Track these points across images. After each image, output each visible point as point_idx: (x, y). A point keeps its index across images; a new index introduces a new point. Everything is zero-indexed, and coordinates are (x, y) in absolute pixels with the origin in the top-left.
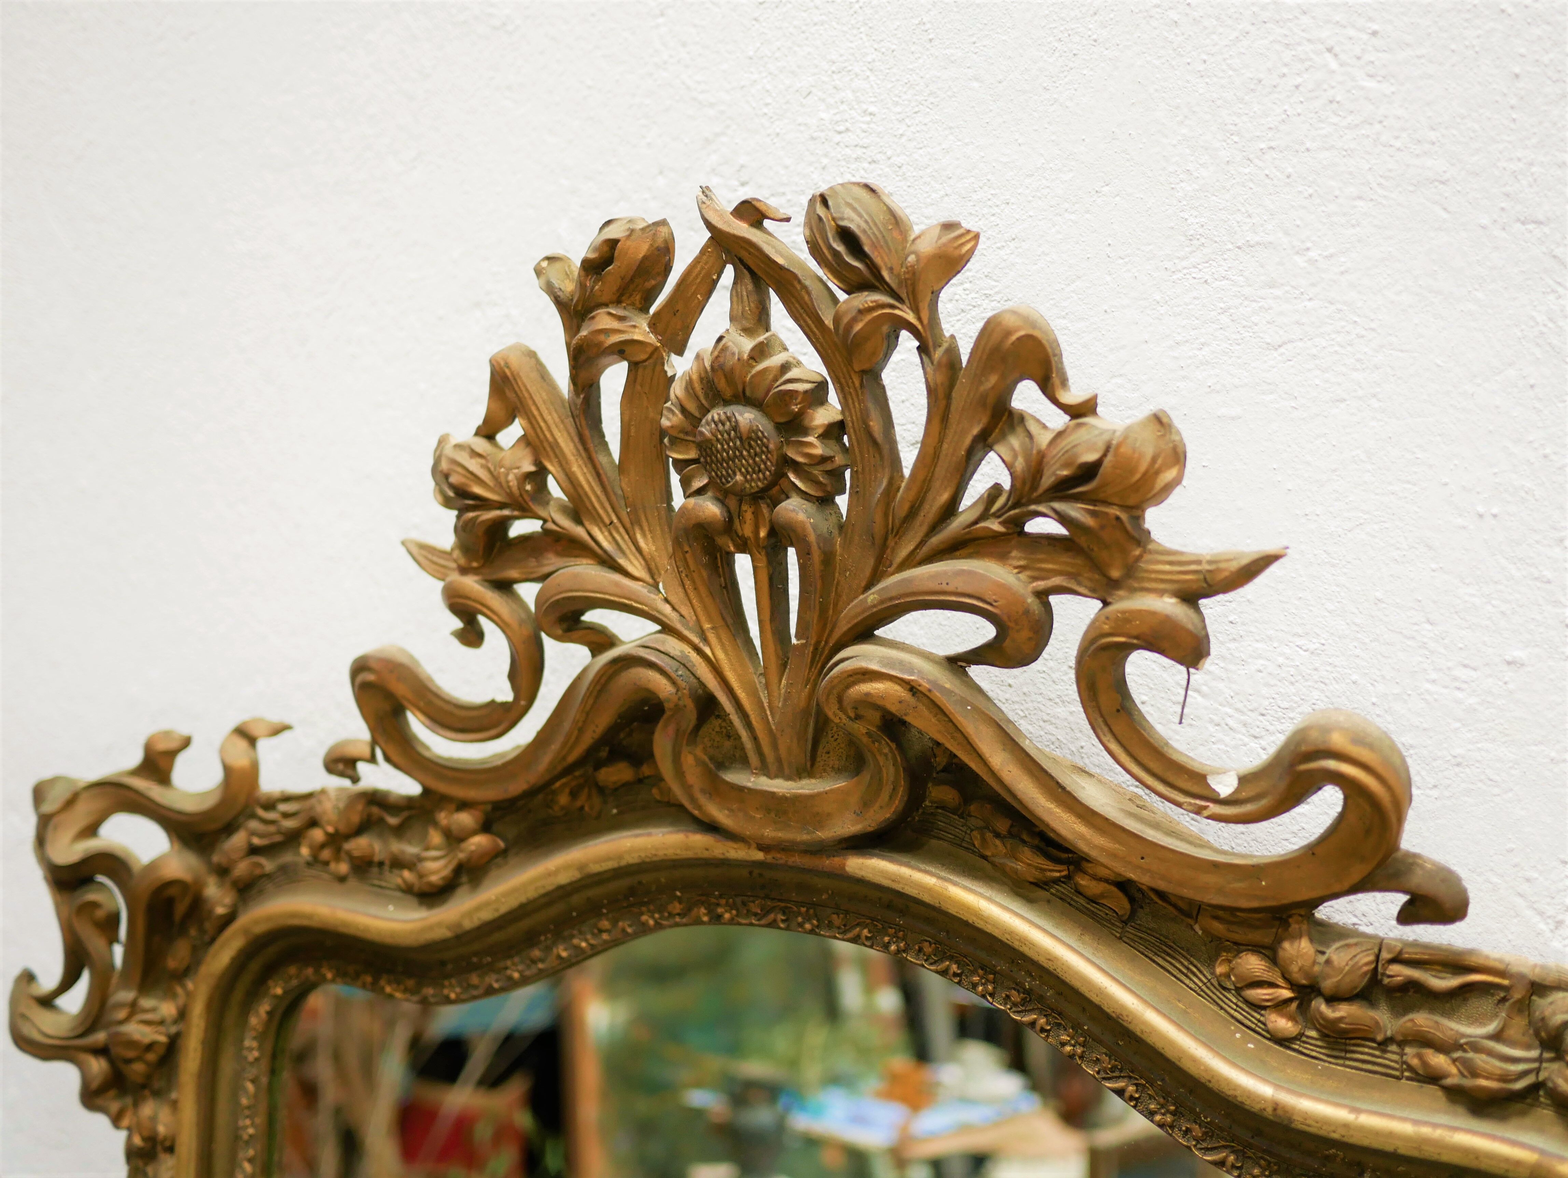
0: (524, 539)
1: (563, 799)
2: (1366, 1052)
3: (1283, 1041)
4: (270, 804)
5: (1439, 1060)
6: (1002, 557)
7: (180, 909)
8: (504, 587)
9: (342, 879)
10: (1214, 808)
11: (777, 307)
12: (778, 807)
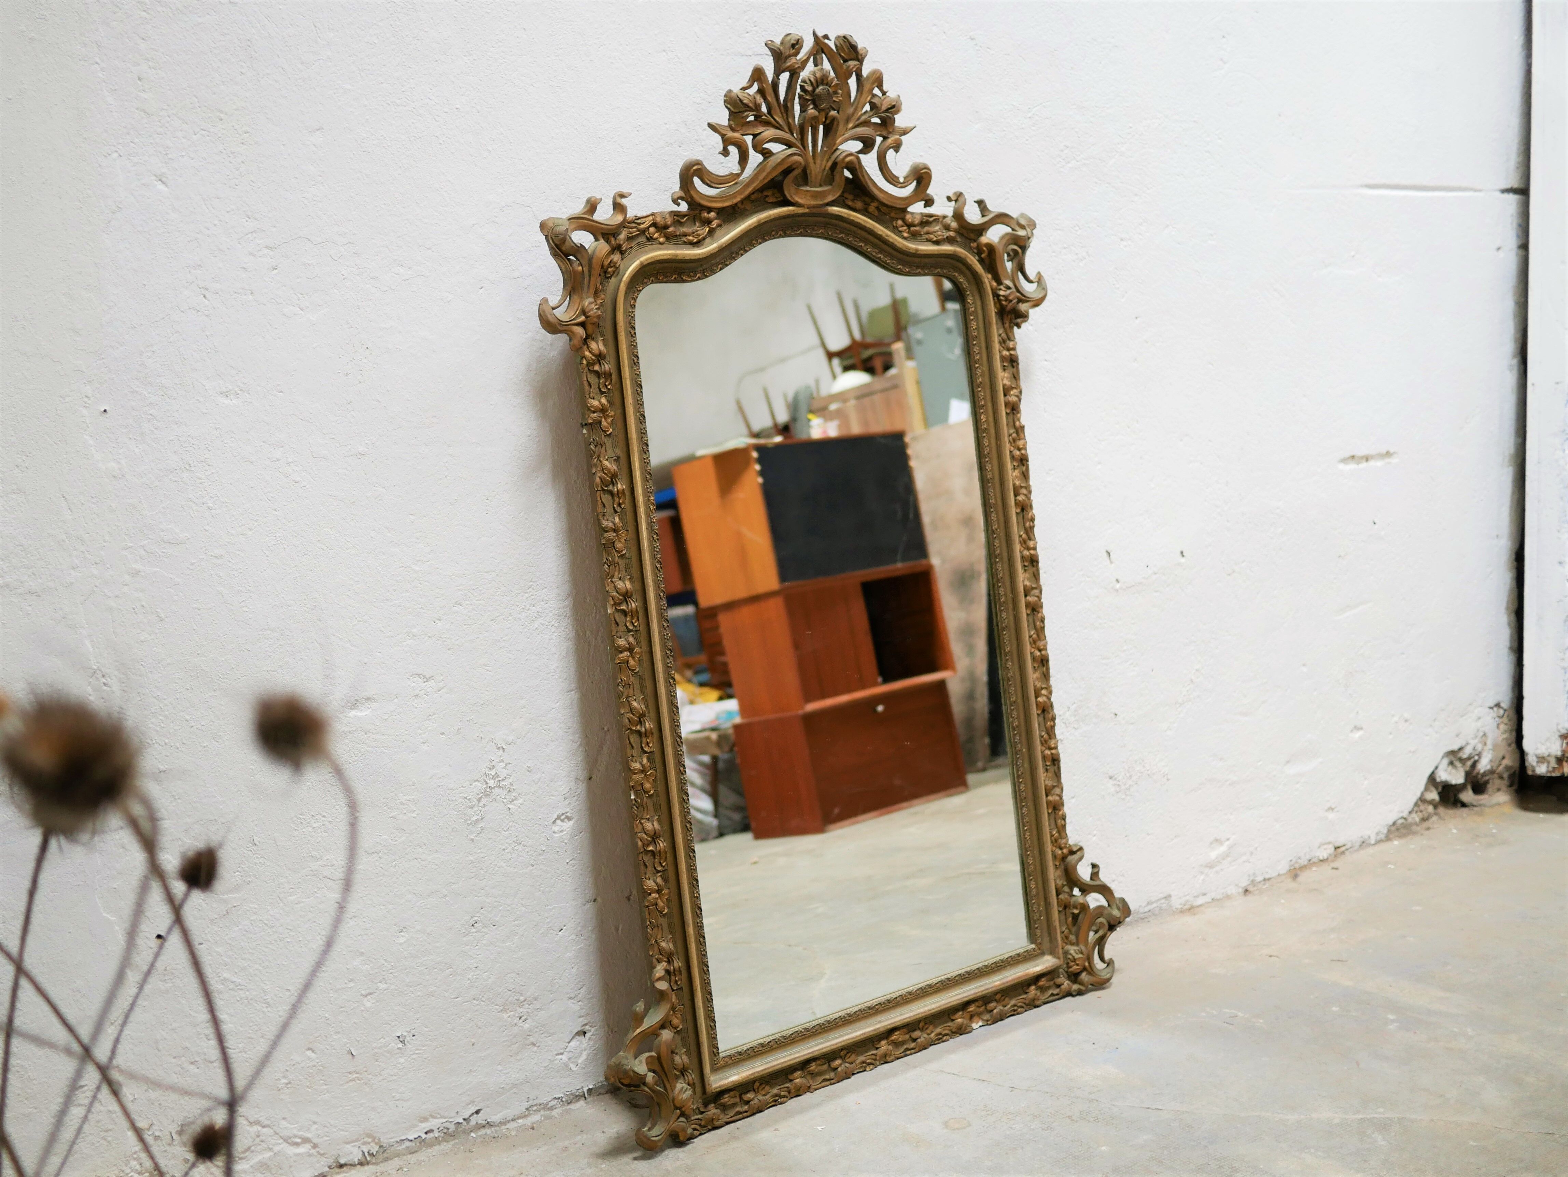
2: (920, 236)
3: (906, 239)
4: (633, 221)
5: (932, 237)
9: (662, 244)
12: (815, 195)
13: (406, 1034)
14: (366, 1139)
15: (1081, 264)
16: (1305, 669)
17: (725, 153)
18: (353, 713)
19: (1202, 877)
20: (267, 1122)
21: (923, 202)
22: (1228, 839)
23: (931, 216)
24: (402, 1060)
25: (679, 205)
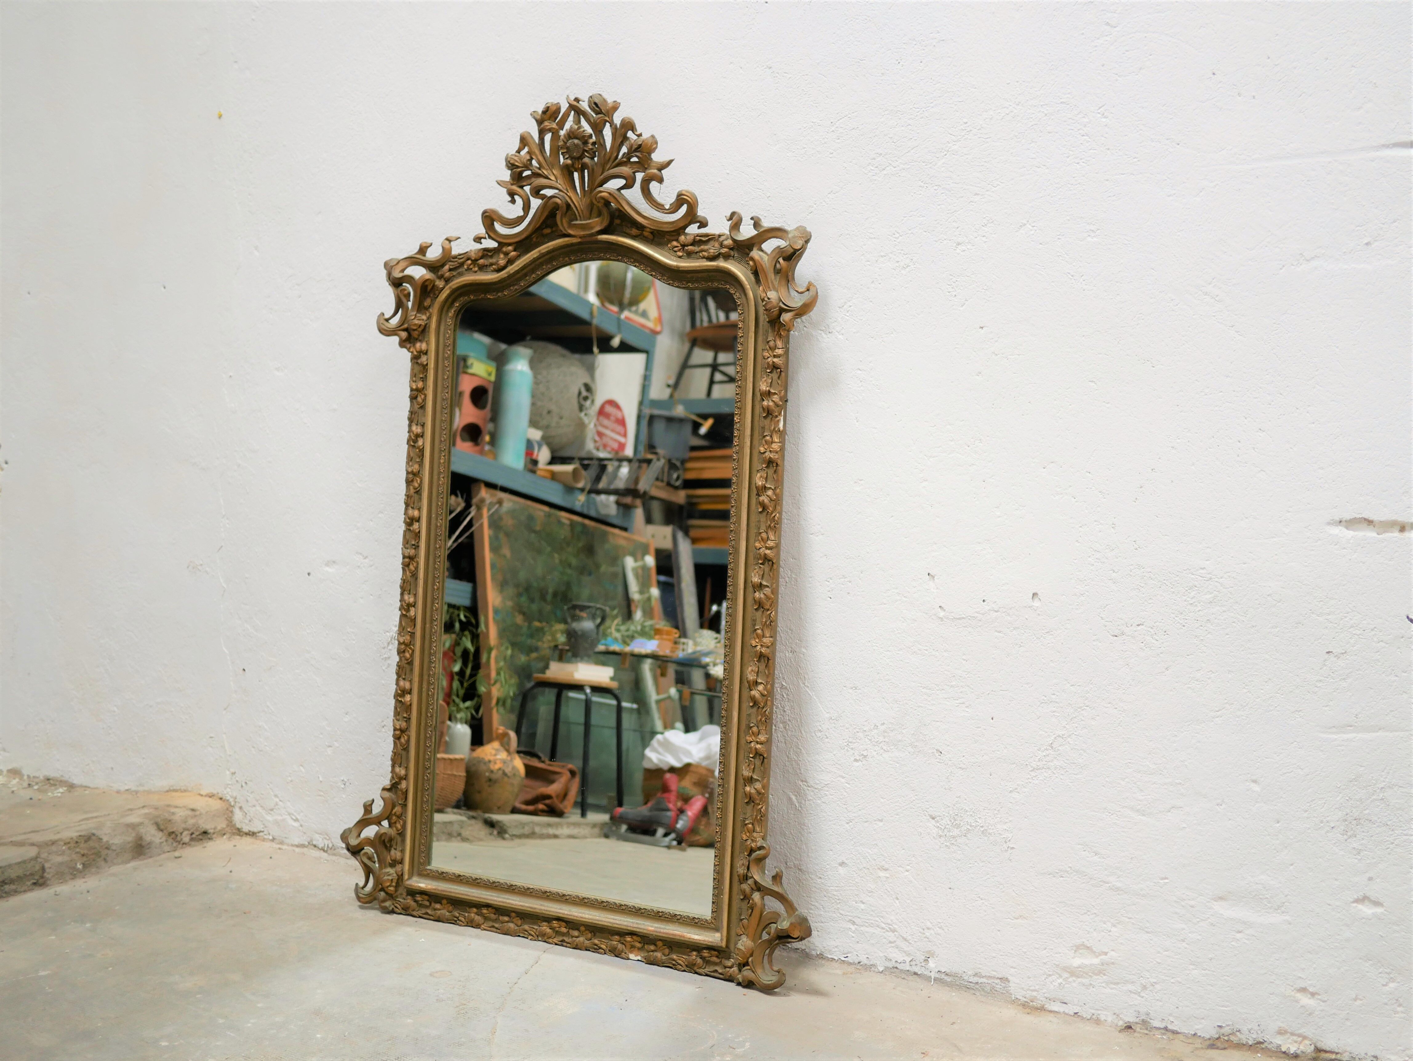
0: (526, 176)
1: (534, 239)
2: (694, 255)
3: (680, 257)
4: (455, 257)
5: (705, 254)
6: (626, 166)
7: (429, 288)
8: (522, 187)
9: (476, 272)
10: (666, 211)
11: (582, 119)
12: (583, 227)
13: (345, 780)
14: (326, 836)
15: (903, 272)
16: (1256, 788)
17: (513, 201)
18: (327, 569)
19: (1060, 980)
20: (281, 799)
21: (698, 224)
22: (1106, 954)
23: (707, 235)
24: (344, 796)
25: (481, 243)
